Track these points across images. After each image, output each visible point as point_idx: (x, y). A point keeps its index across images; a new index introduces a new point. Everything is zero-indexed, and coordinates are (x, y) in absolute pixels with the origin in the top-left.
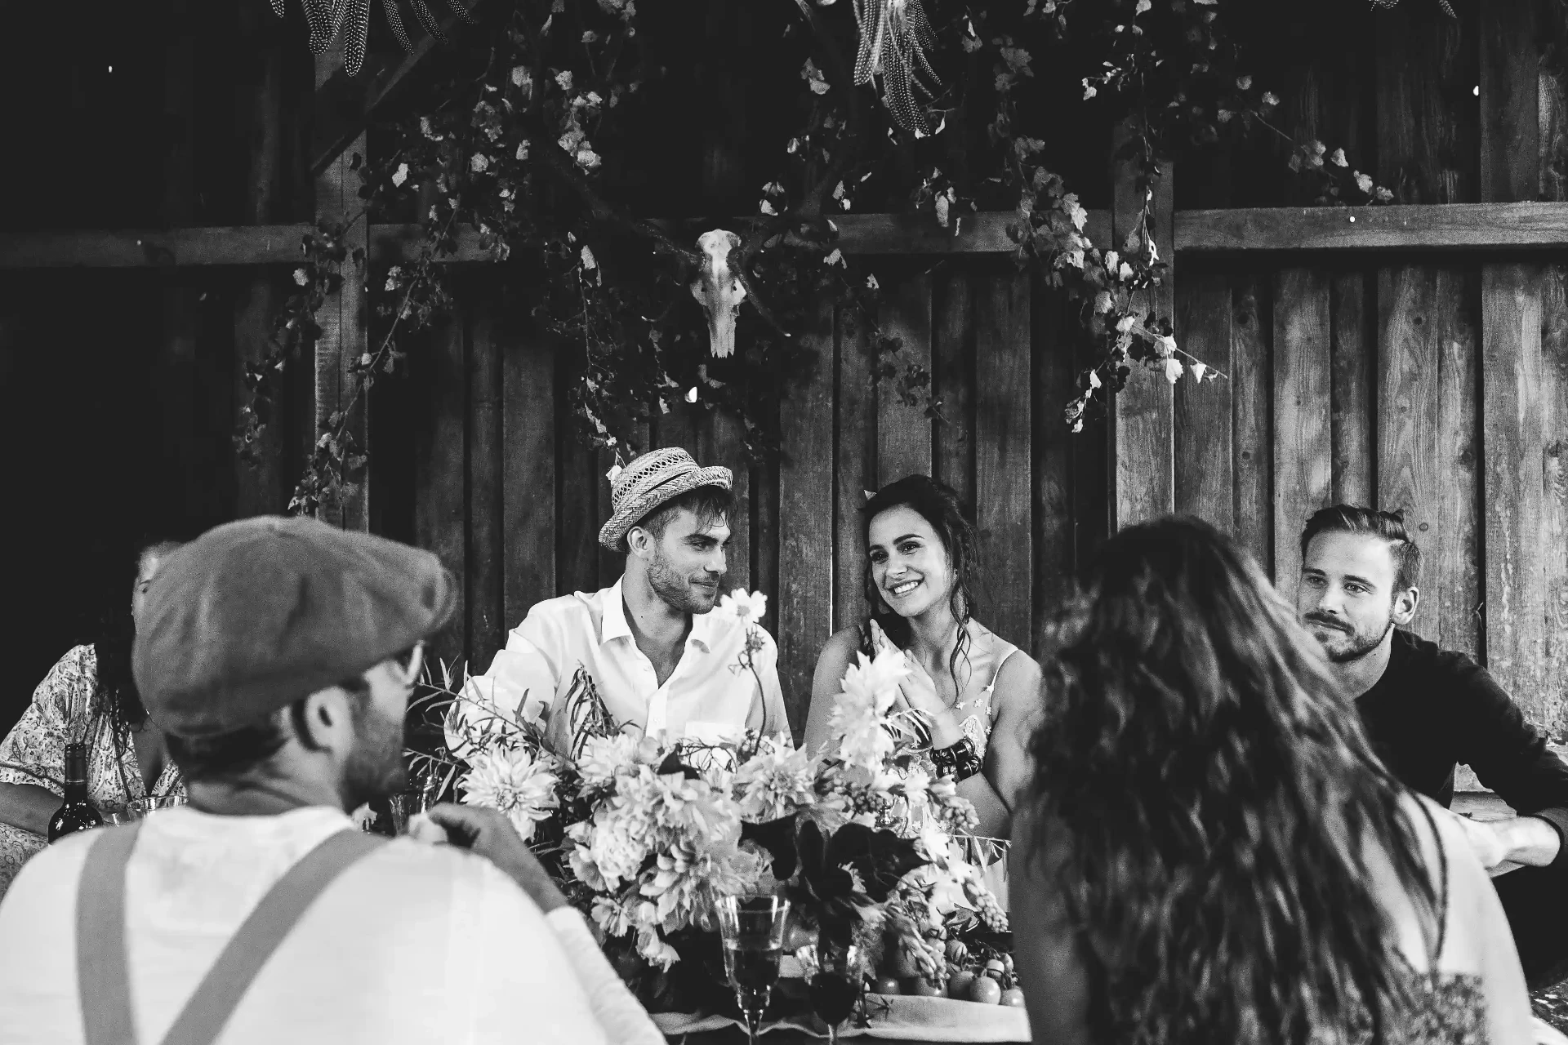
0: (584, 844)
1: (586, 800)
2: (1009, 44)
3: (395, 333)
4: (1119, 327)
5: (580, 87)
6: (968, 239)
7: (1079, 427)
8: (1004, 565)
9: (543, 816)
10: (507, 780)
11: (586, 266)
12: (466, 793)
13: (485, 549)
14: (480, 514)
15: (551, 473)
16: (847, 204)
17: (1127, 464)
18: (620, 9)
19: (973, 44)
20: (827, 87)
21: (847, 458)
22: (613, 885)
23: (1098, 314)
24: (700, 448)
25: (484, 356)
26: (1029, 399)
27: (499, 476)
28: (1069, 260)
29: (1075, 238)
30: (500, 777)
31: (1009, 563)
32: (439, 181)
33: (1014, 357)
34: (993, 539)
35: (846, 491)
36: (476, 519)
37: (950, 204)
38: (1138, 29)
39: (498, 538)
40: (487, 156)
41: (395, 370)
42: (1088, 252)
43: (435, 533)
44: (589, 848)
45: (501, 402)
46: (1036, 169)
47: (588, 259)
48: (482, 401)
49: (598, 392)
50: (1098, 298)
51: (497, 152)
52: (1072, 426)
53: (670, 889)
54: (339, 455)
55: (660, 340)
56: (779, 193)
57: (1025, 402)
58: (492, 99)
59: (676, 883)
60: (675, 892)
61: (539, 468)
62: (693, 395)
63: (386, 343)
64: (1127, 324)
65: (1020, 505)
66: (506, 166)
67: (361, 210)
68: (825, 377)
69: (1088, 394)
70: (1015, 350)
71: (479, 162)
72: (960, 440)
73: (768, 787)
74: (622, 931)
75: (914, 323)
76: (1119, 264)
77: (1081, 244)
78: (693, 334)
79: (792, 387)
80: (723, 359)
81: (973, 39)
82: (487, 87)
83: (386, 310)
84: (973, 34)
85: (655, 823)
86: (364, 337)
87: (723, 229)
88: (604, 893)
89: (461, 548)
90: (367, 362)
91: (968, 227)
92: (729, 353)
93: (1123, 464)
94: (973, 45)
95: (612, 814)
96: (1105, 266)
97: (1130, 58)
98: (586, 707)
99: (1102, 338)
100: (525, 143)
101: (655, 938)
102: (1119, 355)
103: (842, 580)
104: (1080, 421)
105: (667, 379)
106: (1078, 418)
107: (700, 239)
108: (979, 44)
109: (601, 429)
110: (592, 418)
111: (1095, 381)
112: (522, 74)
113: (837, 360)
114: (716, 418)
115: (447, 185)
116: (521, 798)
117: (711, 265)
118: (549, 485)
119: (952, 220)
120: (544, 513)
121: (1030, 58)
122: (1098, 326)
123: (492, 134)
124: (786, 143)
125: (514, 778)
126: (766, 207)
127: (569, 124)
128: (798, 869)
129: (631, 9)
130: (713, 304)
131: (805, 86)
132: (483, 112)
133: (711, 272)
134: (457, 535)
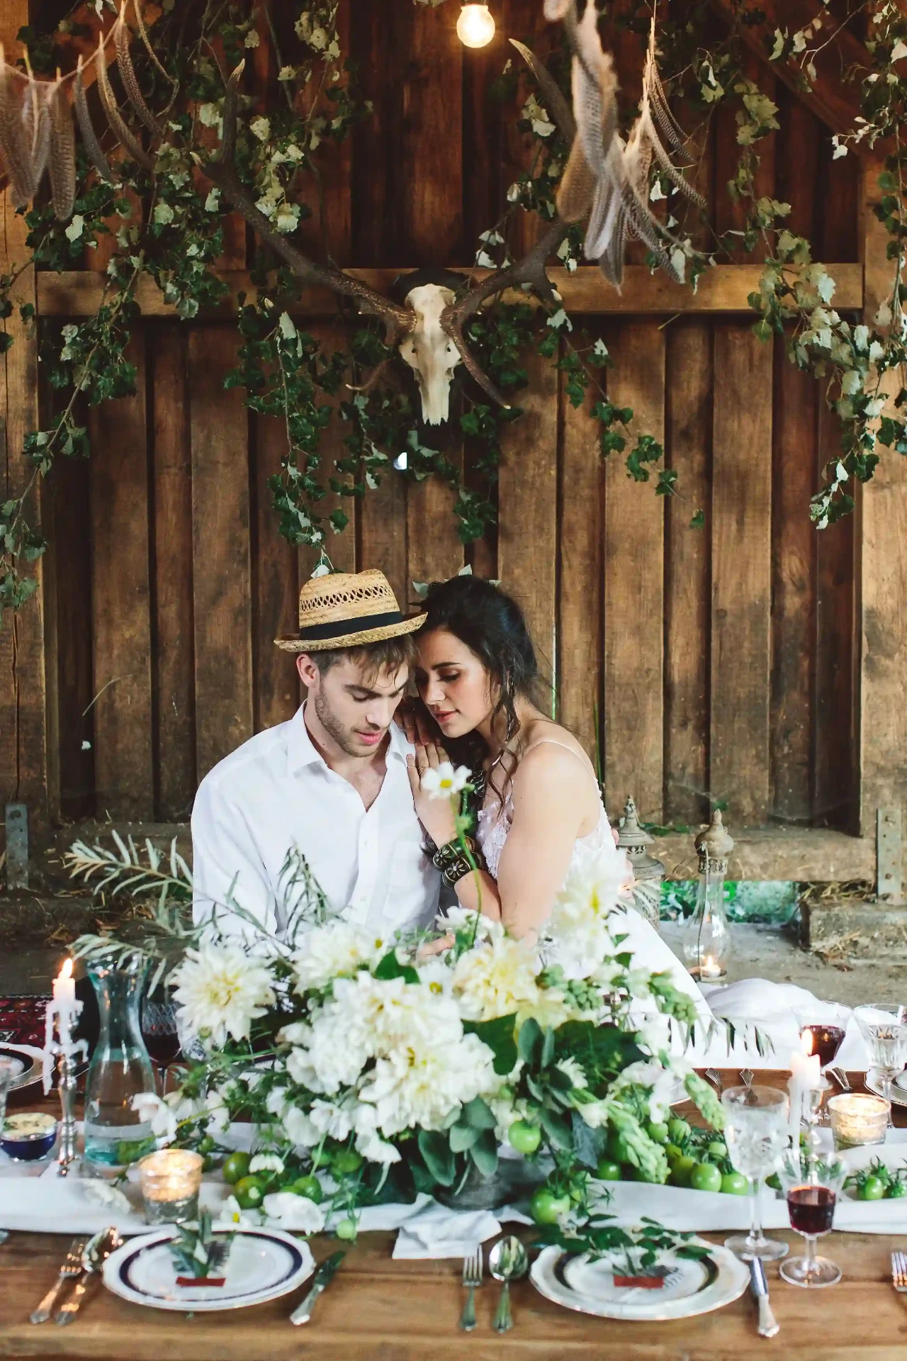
0: (301, 1046)
2: (753, 92)
3: (73, 408)
4: (868, 411)
5: (278, 137)
6: (707, 295)
7: (824, 523)
8: (741, 647)
9: (258, 1013)
11: (285, 337)
12: (177, 988)
13: (173, 630)
14: (168, 594)
15: (247, 545)
16: (572, 264)
17: (874, 542)
18: (322, 50)
19: (713, 92)
20: (552, 128)
21: (571, 530)
22: (332, 1089)
23: (846, 396)
24: (411, 521)
26: (769, 467)
27: (188, 550)
28: (816, 340)
29: (821, 314)
31: (746, 644)
32: (118, 235)
33: (754, 421)
34: (729, 619)
35: (570, 567)
36: (162, 599)
37: (687, 258)
38: (893, 79)
39: (189, 620)
40: (172, 206)
41: (75, 451)
42: (835, 328)
43: (117, 613)
44: (307, 1049)
45: (189, 466)
46: (782, 233)
47: (287, 327)
48: (168, 467)
49: (301, 481)
50: (845, 378)
51: (185, 202)
52: (816, 523)
53: (390, 1094)
54: (16, 548)
55: (366, 406)
56: (498, 243)
57: (766, 471)
58: (178, 140)
59: (397, 1087)
60: (396, 1096)
61: (233, 541)
62: (402, 462)
63: (64, 420)
64: (876, 409)
65: (759, 582)
66: (196, 219)
67: (29, 260)
68: (547, 442)
69: (835, 487)
70: (756, 414)
71: (164, 213)
72: (694, 519)
73: (488, 983)
74: (342, 1135)
75: (645, 382)
76: (870, 341)
77: (828, 322)
78: (404, 399)
79: (511, 456)
80: (436, 426)
81: (714, 89)
82: (171, 124)
83: (61, 380)
84: (714, 83)
85: (375, 1030)
86: (34, 398)
87: (436, 284)
88: (322, 1096)
89: (147, 630)
90: (43, 443)
91: (707, 283)
92: (442, 419)
93: (870, 542)
94: (713, 94)
95: (330, 1020)
96: (854, 343)
97: (884, 114)
98: (299, 888)
99: (850, 423)
100: (215, 192)
101: (376, 1137)
102: (867, 441)
103: (566, 664)
104: (826, 517)
105: (374, 450)
106: (824, 514)
107: (411, 294)
108: (720, 92)
109: (305, 522)
110: (294, 510)
111: (842, 474)
112: (211, 112)
113: (561, 423)
114: (428, 488)
115: (128, 239)
116: (235, 996)
117: (423, 325)
118: (245, 561)
119: (690, 277)
120: (240, 590)
121: (776, 109)
122: (846, 410)
123: (177, 180)
124: (506, 189)
126: (483, 259)
127: (267, 180)
128: (519, 1064)
129: (334, 50)
130: (426, 367)
131: (527, 126)
132: (167, 155)
133: (423, 333)
134: (141, 614)
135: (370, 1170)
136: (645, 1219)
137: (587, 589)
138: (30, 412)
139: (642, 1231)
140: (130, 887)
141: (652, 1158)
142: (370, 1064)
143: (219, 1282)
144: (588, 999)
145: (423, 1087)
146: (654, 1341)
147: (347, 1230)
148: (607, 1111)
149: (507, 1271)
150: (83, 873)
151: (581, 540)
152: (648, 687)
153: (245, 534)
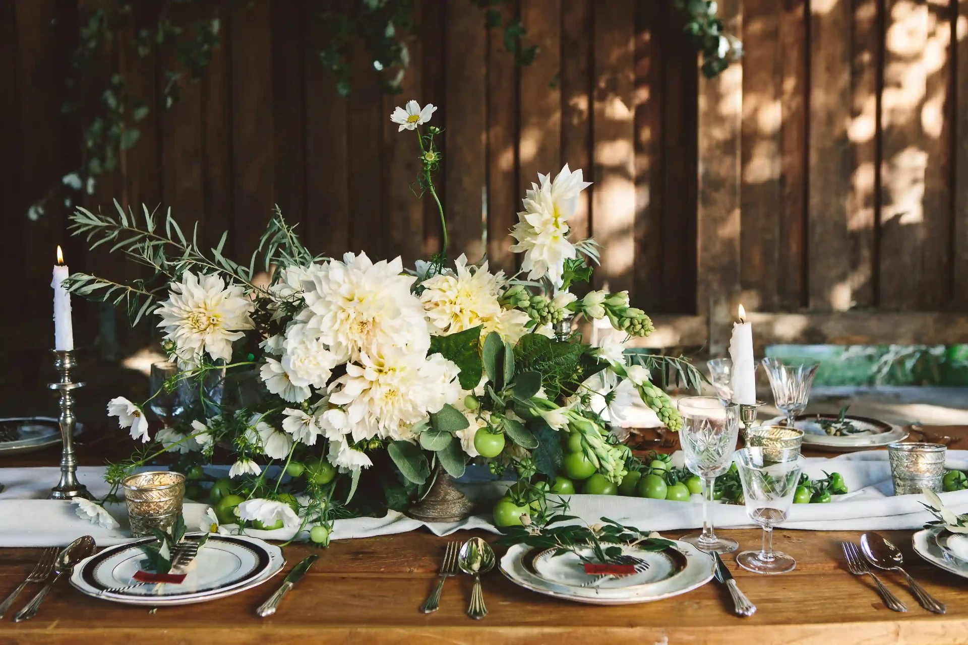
1: (278, 322)
9: (235, 338)
10: (202, 305)
12: (162, 319)
22: (304, 396)
30: (194, 302)
44: (281, 360)
53: (360, 398)
59: (366, 391)
60: (366, 399)
73: (453, 303)
74: (312, 441)
88: (293, 405)
101: (345, 444)
116: (215, 320)
125: (208, 302)
128: (484, 380)
135: (342, 479)
136: (604, 519)
139: (603, 529)
140: (127, 247)
141: (611, 460)
142: (339, 371)
143: (179, 579)
144: (549, 312)
145: (392, 392)
146: (631, 625)
147: (320, 535)
148: (568, 417)
149: (476, 566)
150: (85, 234)
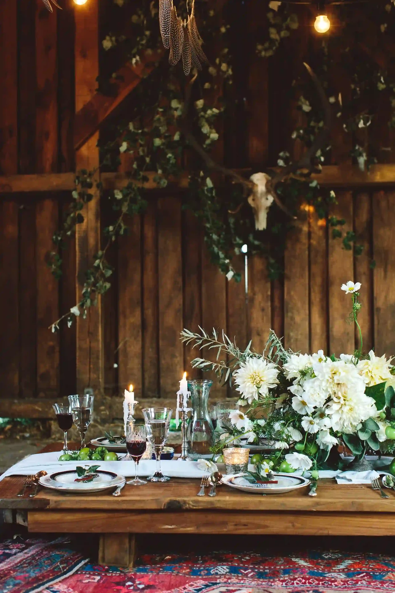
3: (122, 218)
5: (209, 106)
6: (373, 176)
8: (387, 323)
9: (273, 386)
10: (257, 372)
11: (208, 186)
14: (149, 304)
15: (180, 284)
16: (322, 159)
18: (226, 72)
20: (311, 108)
21: (315, 275)
25: (149, 233)
27: (157, 286)
31: (389, 322)
32: (140, 150)
33: (390, 231)
34: (382, 312)
35: (314, 290)
36: (146, 305)
37: (365, 161)
39: (157, 315)
40: (161, 139)
41: (125, 233)
43: (128, 312)
45: (157, 253)
47: (209, 183)
48: (149, 253)
49: (218, 240)
51: (166, 137)
53: (338, 411)
54: (103, 269)
55: (234, 222)
56: (288, 156)
58: (162, 114)
59: (340, 408)
61: (175, 282)
62: (245, 249)
63: (120, 221)
66: (170, 145)
68: (304, 240)
71: (157, 142)
74: (314, 432)
78: (247, 221)
79: (289, 245)
80: (261, 231)
81: (383, 84)
82: (158, 109)
83: (117, 207)
85: (333, 381)
86: (98, 223)
87: (262, 173)
88: (307, 415)
89: (140, 319)
90: (112, 230)
91: (373, 171)
92: (264, 228)
94: (381, 87)
100: (178, 133)
101: (329, 434)
105: (237, 239)
107: (252, 177)
108: (385, 86)
109: (222, 256)
110: (217, 251)
112: (176, 103)
113: (310, 232)
115: (144, 152)
117: (257, 188)
118: (180, 290)
119: (366, 168)
120: (178, 302)
123: (163, 129)
124: (291, 134)
125: (260, 371)
126: (281, 163)
128: (386, 406)
129: (230, 72)
130: (257, 206)
131: (300, 108)
132: (159, 119)
133: (257, 191)
134: (138, 313)
137: (321, 300)
138: (96, 228)
142: (329, 399)
145: (351, 409)
151: (318, 280)
152: (348, 341)
153: (180, 280)
